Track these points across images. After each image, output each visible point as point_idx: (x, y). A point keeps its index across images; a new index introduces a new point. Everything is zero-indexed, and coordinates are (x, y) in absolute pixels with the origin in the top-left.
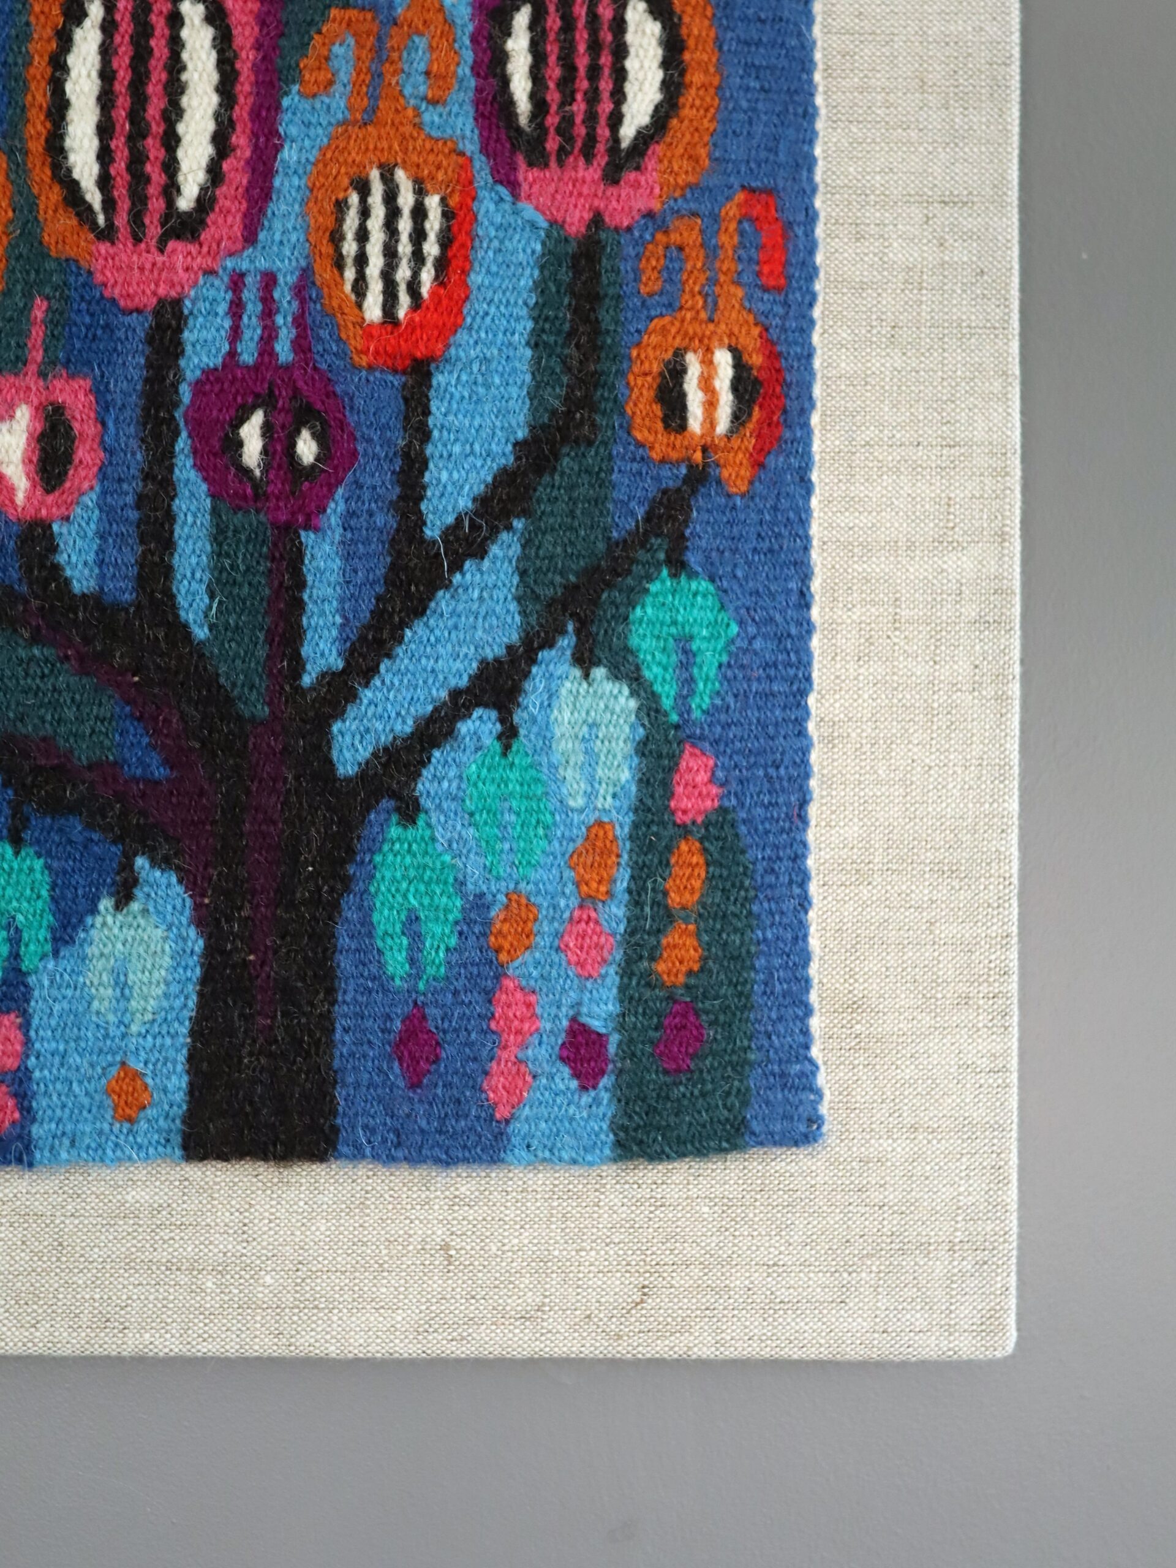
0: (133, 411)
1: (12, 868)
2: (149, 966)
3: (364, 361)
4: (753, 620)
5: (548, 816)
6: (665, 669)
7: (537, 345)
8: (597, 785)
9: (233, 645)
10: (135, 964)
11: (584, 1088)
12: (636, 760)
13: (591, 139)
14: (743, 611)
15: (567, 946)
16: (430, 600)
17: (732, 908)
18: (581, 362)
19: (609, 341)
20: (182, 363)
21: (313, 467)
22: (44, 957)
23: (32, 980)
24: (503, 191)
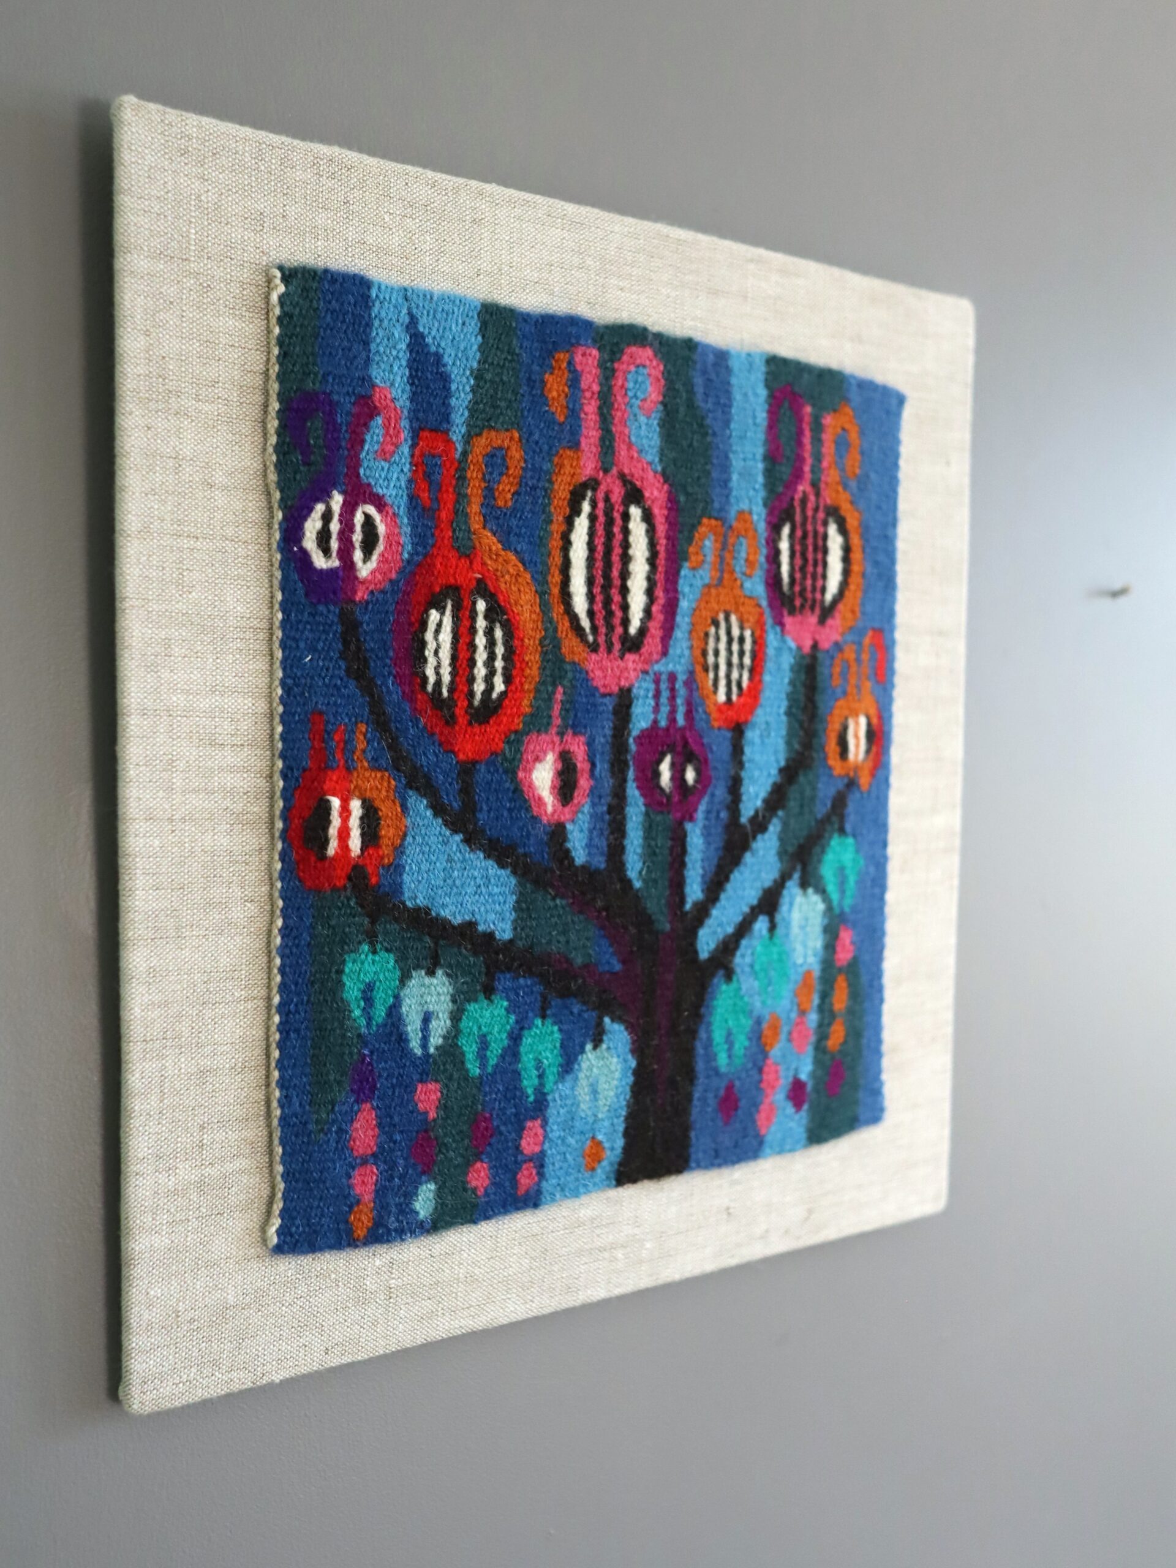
0: (608, 755)
4: (868, 857)
7: (789, 714)
10: (603, 1079)
12: (823, 936)
13: (814, 601)
15: (793, 1038)
16: (742, 857)
19: (820, 712)
20: (631, 726)
21: (694, 787)
23: (549, 1098)
24: (778, 629)
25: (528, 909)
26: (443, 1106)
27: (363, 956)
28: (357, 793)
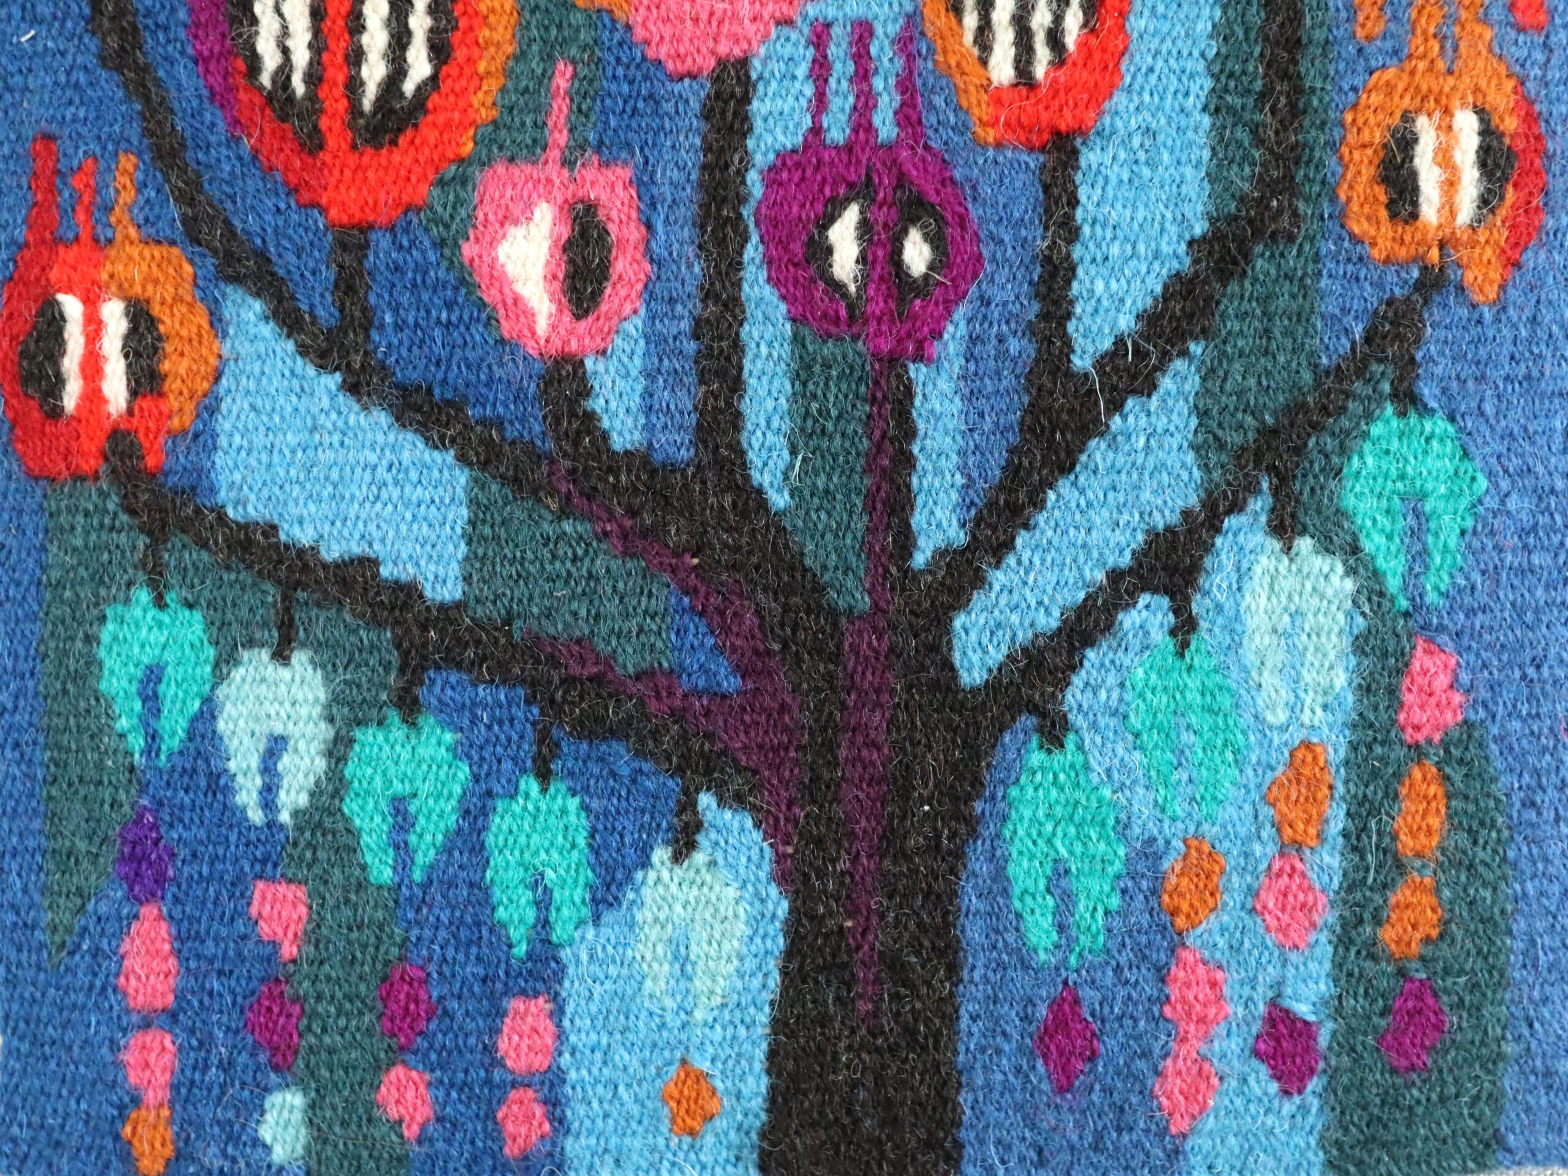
0: (687, 211)
1: (538, 810)
2: (717, 936)
3: (991, 135)
4: (1506, 471)
5: (1239, 736)
6: (1389, 537)
7: (1217, 110)
8: (1302, 695)
9: (823, 515)
10: (699, 934)
11: (1287, 1093)
12: (1353, 661)
14: (1493, 460)
15: (1265, 907)
16: (1082, 451)
17: (1481, 854)
18: (1277, 133)
19: (1315, 102)
20: (750, 143)
21: (926, 277)
22: (580, 924)
23: (565, 954)
25: (496, 538)
26: (314, 936)
27: (138, 612)
28: (114, 289)
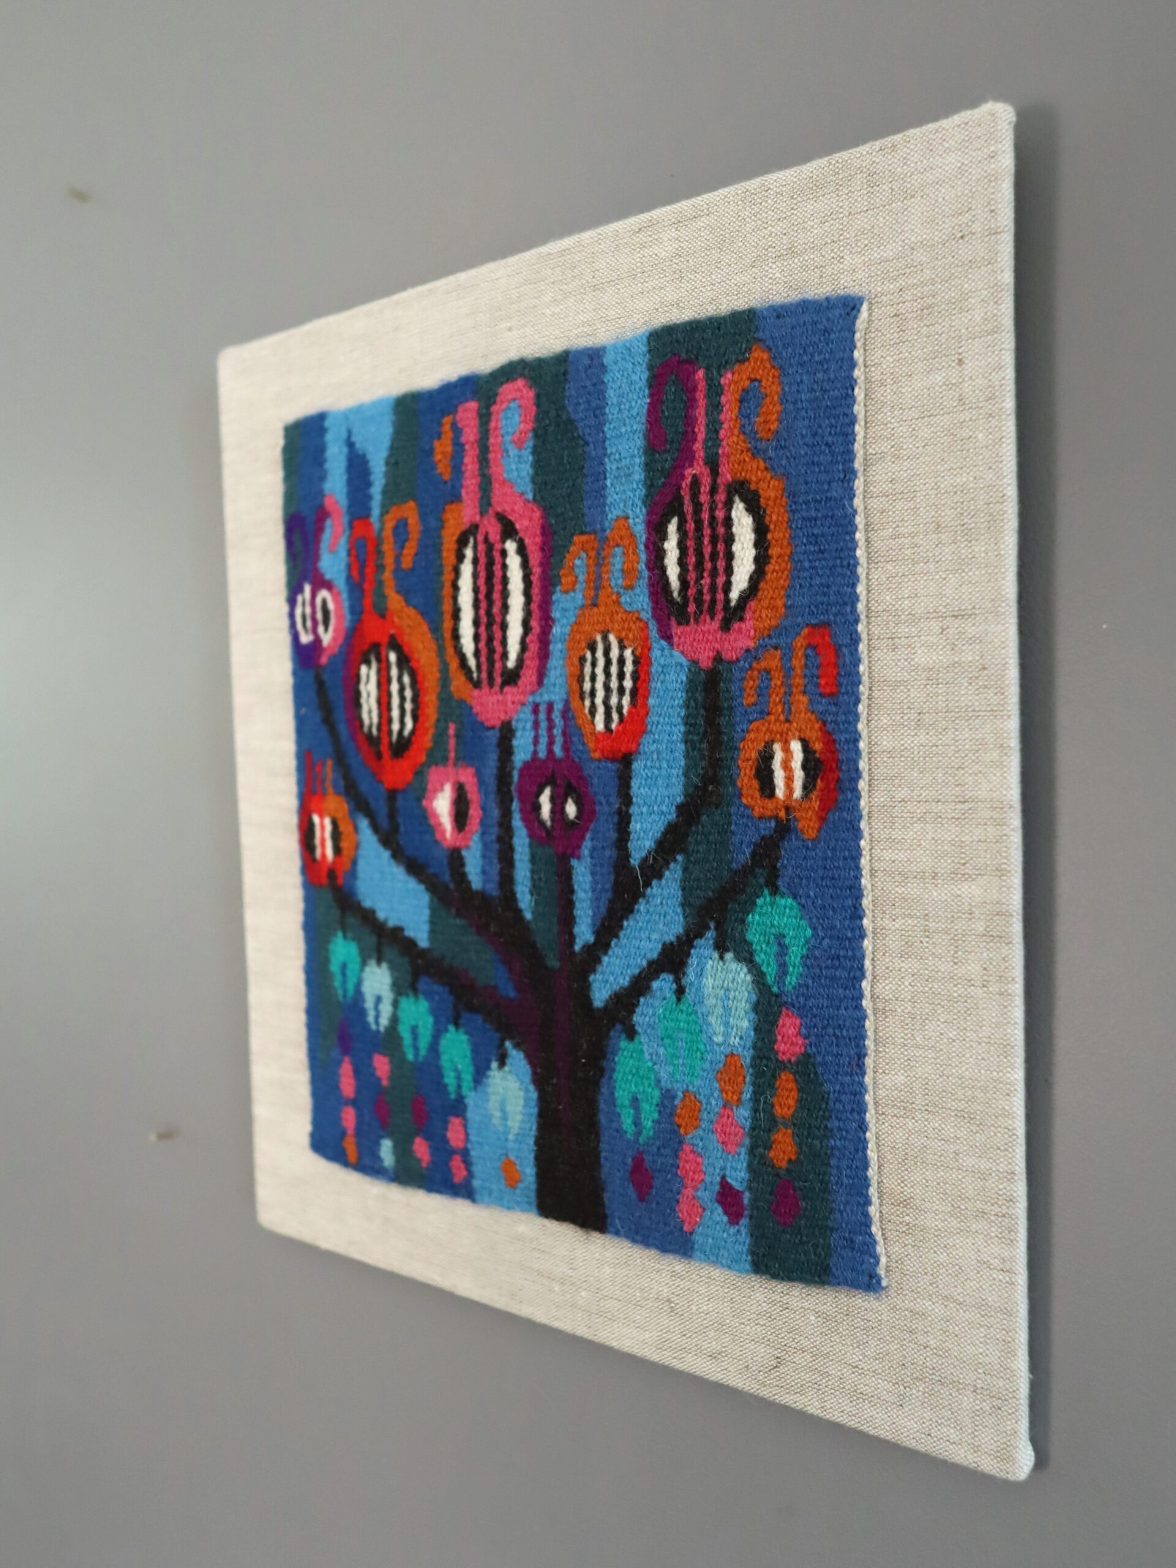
0: (493, 786)
1: (455, 1039)
2: (514, 1103)
3: (596, 755)
4: (822, 926)
5: (703, 1046)
6: (769, 956)
7: (687, 742)
8: (730, 1030)
9: (543, 924)
10: (508, 1101)
11: (731, 1222)
12: (752, 1015)
13: (713, 601)
14: (815, 920)
15: (716, 1130)
16: (635, 904)
17: (814, 1122)
18: (711, 752)
19: (726, 738)
20: (513, 758)
21: (575, 820)
22: (470, 1090)
23: (466, 1101)
24: (664, 643)
25: (437, 923)
26: (391, 1079)
27: (339, 940)
28: (327, 813)
